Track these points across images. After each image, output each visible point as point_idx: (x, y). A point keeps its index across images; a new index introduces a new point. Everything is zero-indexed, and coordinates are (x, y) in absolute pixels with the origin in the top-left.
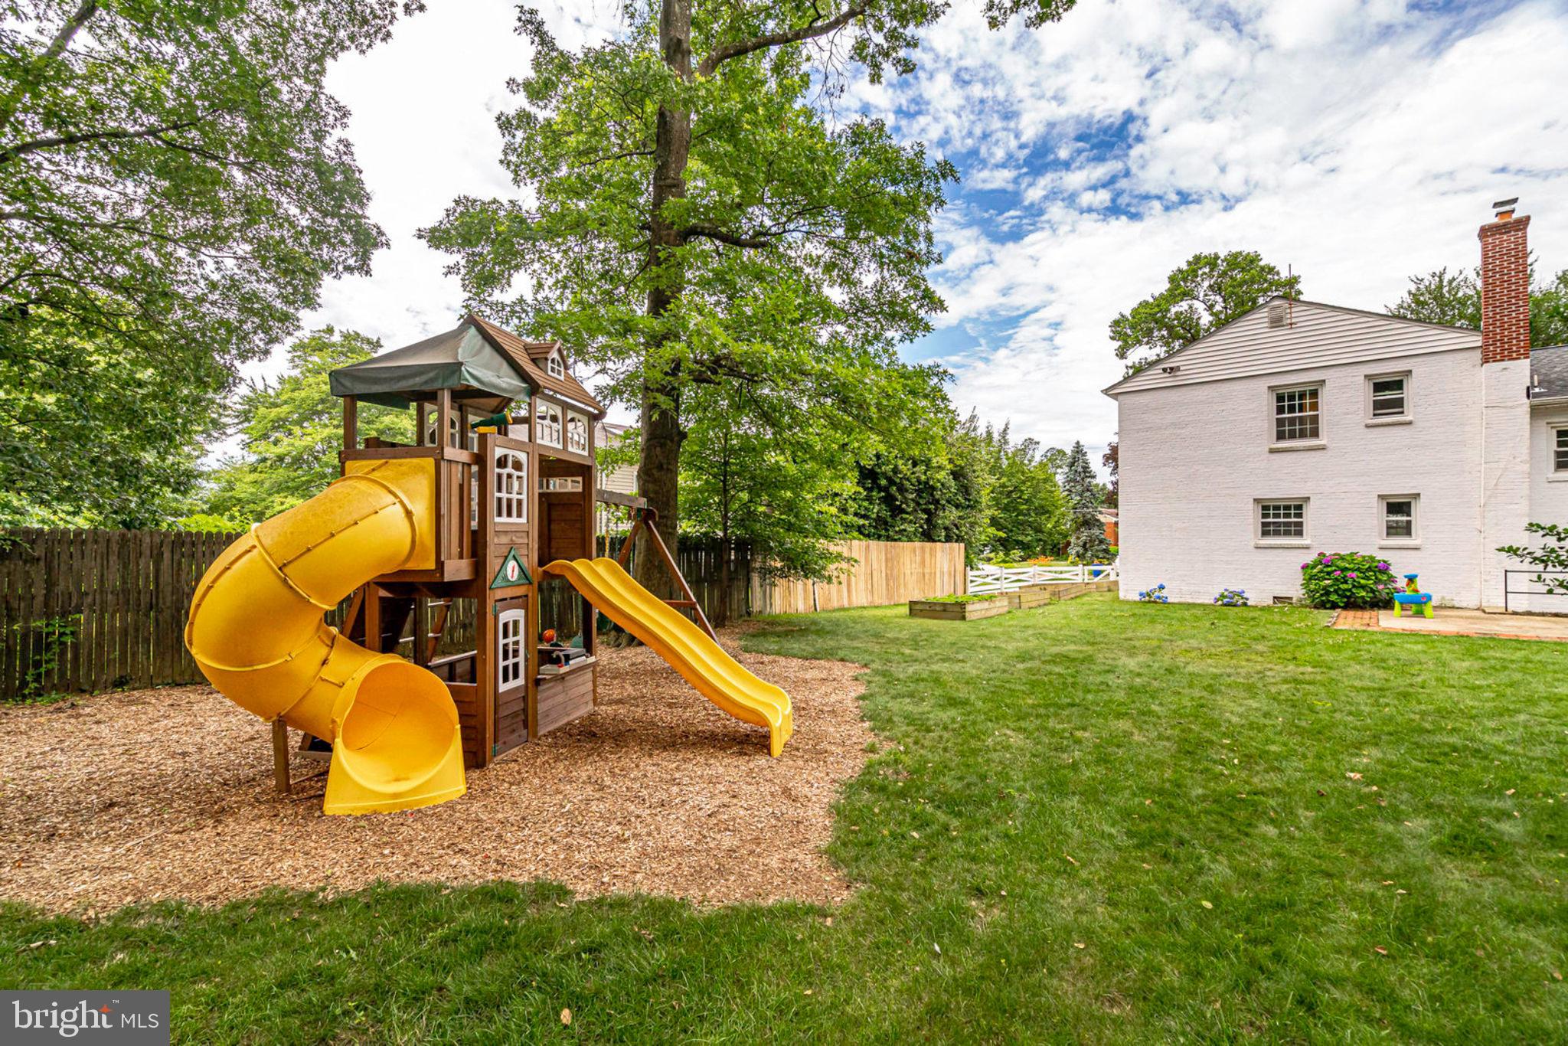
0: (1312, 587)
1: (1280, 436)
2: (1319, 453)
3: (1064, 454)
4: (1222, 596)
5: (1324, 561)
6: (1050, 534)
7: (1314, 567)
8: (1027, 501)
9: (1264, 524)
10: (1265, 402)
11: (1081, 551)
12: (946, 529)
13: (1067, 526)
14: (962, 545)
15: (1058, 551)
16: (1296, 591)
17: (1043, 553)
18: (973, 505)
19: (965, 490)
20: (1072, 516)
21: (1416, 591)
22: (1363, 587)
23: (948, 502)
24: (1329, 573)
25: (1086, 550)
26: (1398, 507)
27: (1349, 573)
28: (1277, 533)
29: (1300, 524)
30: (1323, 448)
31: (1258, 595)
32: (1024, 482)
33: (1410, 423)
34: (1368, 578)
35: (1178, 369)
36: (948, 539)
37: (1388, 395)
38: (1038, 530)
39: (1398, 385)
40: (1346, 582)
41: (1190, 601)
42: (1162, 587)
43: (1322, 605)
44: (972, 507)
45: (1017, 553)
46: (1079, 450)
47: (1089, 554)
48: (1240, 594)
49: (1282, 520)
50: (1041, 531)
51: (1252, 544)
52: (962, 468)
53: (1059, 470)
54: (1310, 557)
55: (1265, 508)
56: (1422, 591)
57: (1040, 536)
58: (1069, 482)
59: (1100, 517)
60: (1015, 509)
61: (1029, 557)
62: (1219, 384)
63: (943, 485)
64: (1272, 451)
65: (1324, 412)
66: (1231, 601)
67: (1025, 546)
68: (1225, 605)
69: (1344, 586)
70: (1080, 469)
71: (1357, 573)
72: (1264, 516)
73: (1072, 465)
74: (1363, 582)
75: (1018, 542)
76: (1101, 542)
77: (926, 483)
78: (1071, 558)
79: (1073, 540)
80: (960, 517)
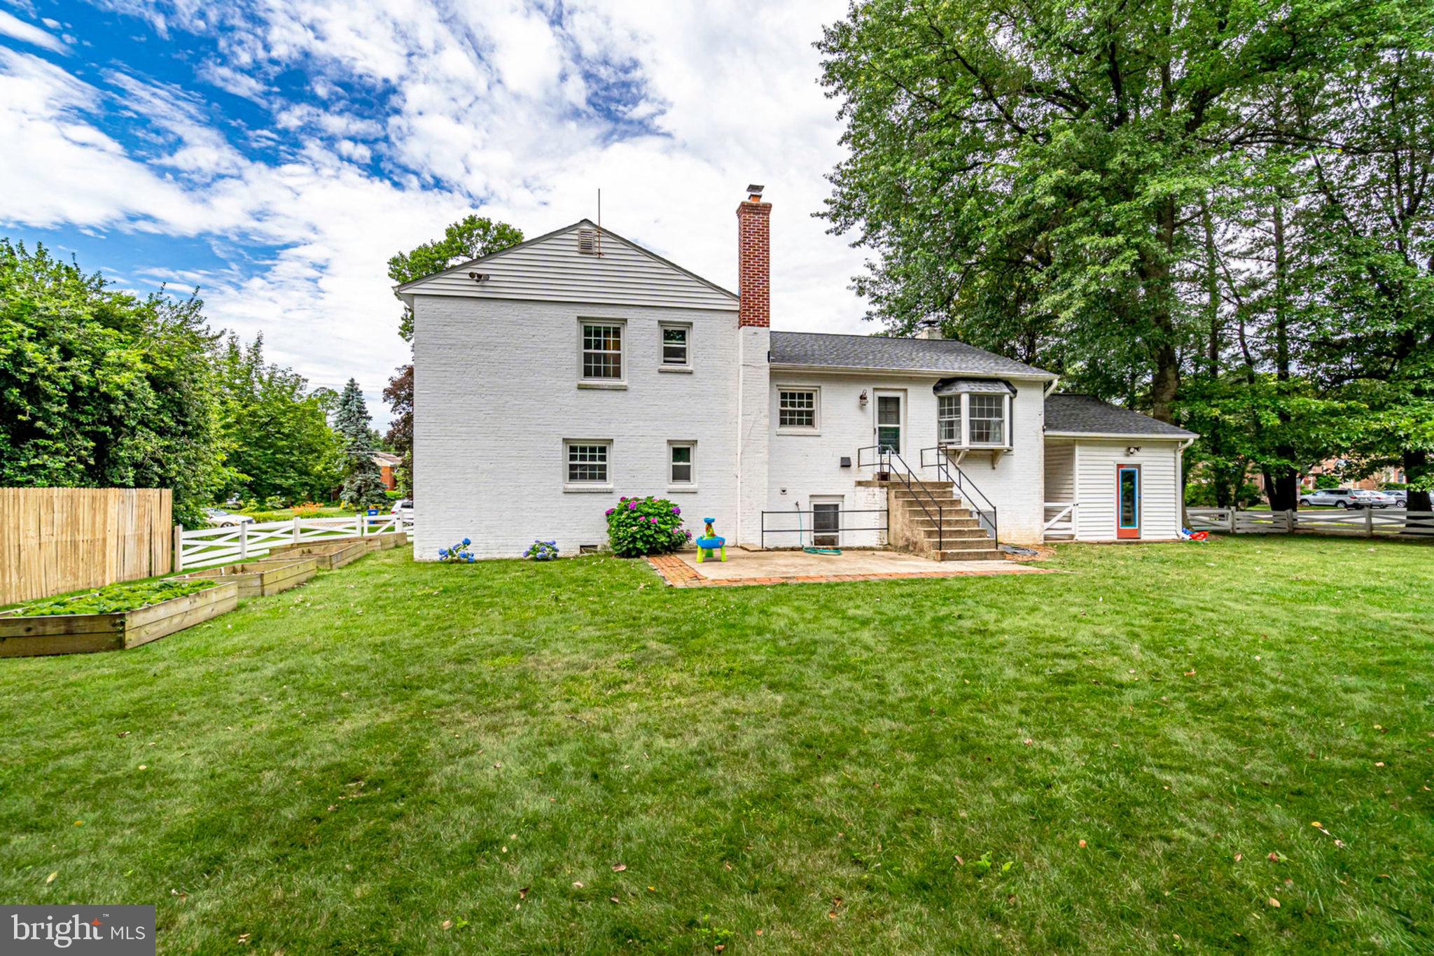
0: (621, 534)
1: (587, 373)
2: (621, 394)
3: (336, 395)
4: (533, 549)
5: (629, 507)
6: (319, 477)
7: (620, 513)
8: (287, 436)
9: (572, 467)
10: (574, 334)
11: (355, 495)
12: (137, 466)
13: (339, 469)
14: (168, 493)
15: (329, 496)
16: (601, 537)
17: (311, 498)
18: (195, 432)
19: (179, 410)
20: (344, 458)
21: (713, 535)
22: (662, 532)
23: (141, 422)
24: (635, 519)
25: (361, 495)
26: (681, 452)
27: (651, 518)
28: (583, 477)
29: (603, 468)
30: (624, 389)
31: (567, 548)
32: (284, 413)
33: (691, 373)
34: (665, 523)
35: (487, 277)
36: (142, 482)
37: (675, 344)
38: (304, 472)
39: (682, 335)
40: (649, 528)
41: (498, 556)
42: (467, 543)
43: (627, 554)
44: (191, 435)
45: (276, 500)
46: (352, 388)
47: (364, 499)
48: (551, 545)
49: (588, 463)
50: (308, 474)
51: (561, 489)
52: (170, 373)
53: (330, 412)
54: (614, 503)
55: (573, 449)
56: (719, 534)
57: (306, 479)
58: (342, 421)
59: (375, 460)
60: (271, 446)
61: (293, 504)
62: (530, 305)
63: (129, 394)
64: (581, 388)
65: (625, 351)
66: (542, 555)
67: (286, 492)
68: (537, 559)
69: (648, 532)
70: (354, 409)
71: (657, 518)
72: (573, 458)
73: (346, 403)
74: (663, 527)
75: (276, 488)
76: (377, 486)
77: (93, 390)
78: (344, 504)
79: (346, 484)
80: (167, 449)
